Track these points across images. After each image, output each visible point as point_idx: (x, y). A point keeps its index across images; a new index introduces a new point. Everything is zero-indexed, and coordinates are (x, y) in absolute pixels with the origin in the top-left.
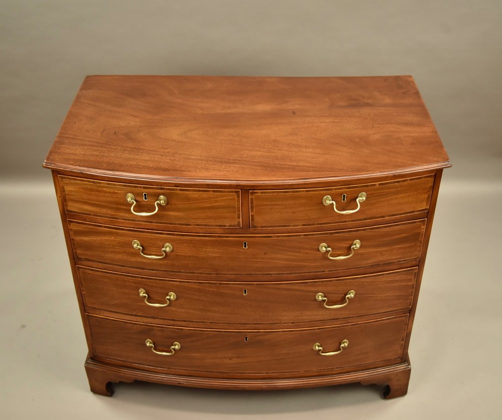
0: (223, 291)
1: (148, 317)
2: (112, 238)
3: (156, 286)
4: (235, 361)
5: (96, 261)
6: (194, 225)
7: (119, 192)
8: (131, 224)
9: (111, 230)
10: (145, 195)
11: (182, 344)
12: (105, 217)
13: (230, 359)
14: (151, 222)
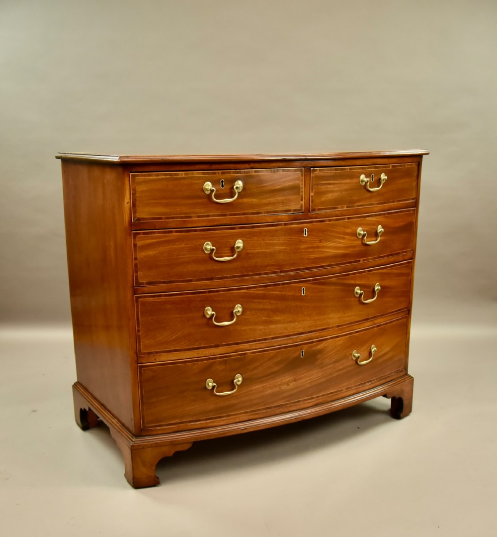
0: (286, 293)
1: (211, 347)
2: (183, 245)
3: (223, 300)
4: (292, 385)
5: (160, 283)
6: (265, 213)
7: (197, 181)
8: (205, 221)
9: (183, 234)
10: (222, 182)
11: (244, 376)
12: (177, 218)
13: (288, 385)
14: (225, 215)
